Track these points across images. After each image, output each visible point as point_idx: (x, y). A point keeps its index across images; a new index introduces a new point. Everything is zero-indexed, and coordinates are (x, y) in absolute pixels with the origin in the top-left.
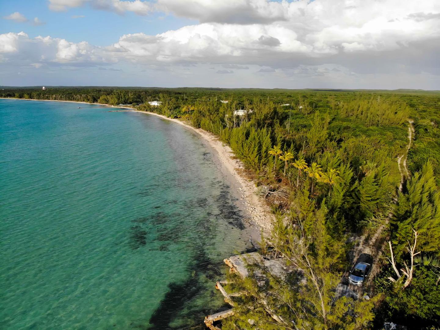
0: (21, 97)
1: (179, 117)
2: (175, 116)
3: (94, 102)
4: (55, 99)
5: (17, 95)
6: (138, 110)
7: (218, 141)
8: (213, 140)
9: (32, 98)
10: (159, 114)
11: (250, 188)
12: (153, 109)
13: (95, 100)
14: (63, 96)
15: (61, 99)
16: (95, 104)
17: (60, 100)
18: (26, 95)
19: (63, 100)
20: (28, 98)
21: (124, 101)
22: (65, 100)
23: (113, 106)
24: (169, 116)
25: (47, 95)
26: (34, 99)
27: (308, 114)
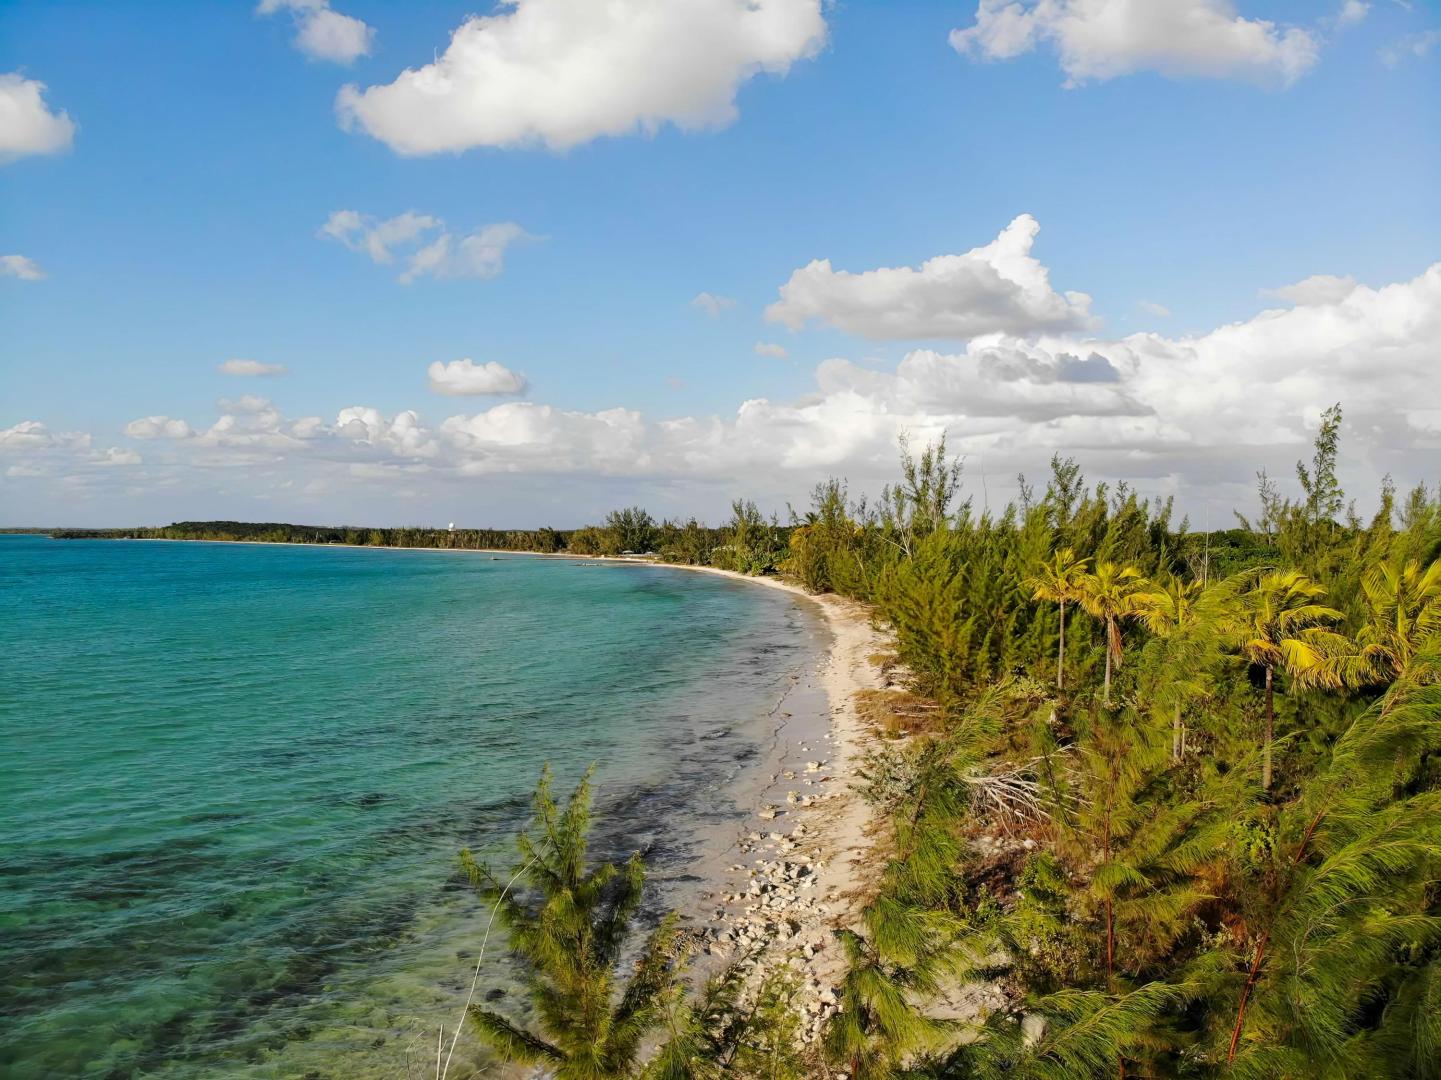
0: (363, 539)
2: (767, 565)
3: (555, 551)
4: (454, 544)
5: (352, 534)
6: (667, 562)
9: (390, 545)
10: (724, 568)
13: (560, 543)
14: (475, 537)
15: (469, 543)
16: (559, 554)
17: (465, 547)
18: (376, 535)
19: (475, 548)
22: (481, 547)
23: (600, 557)
24: (746, 566)
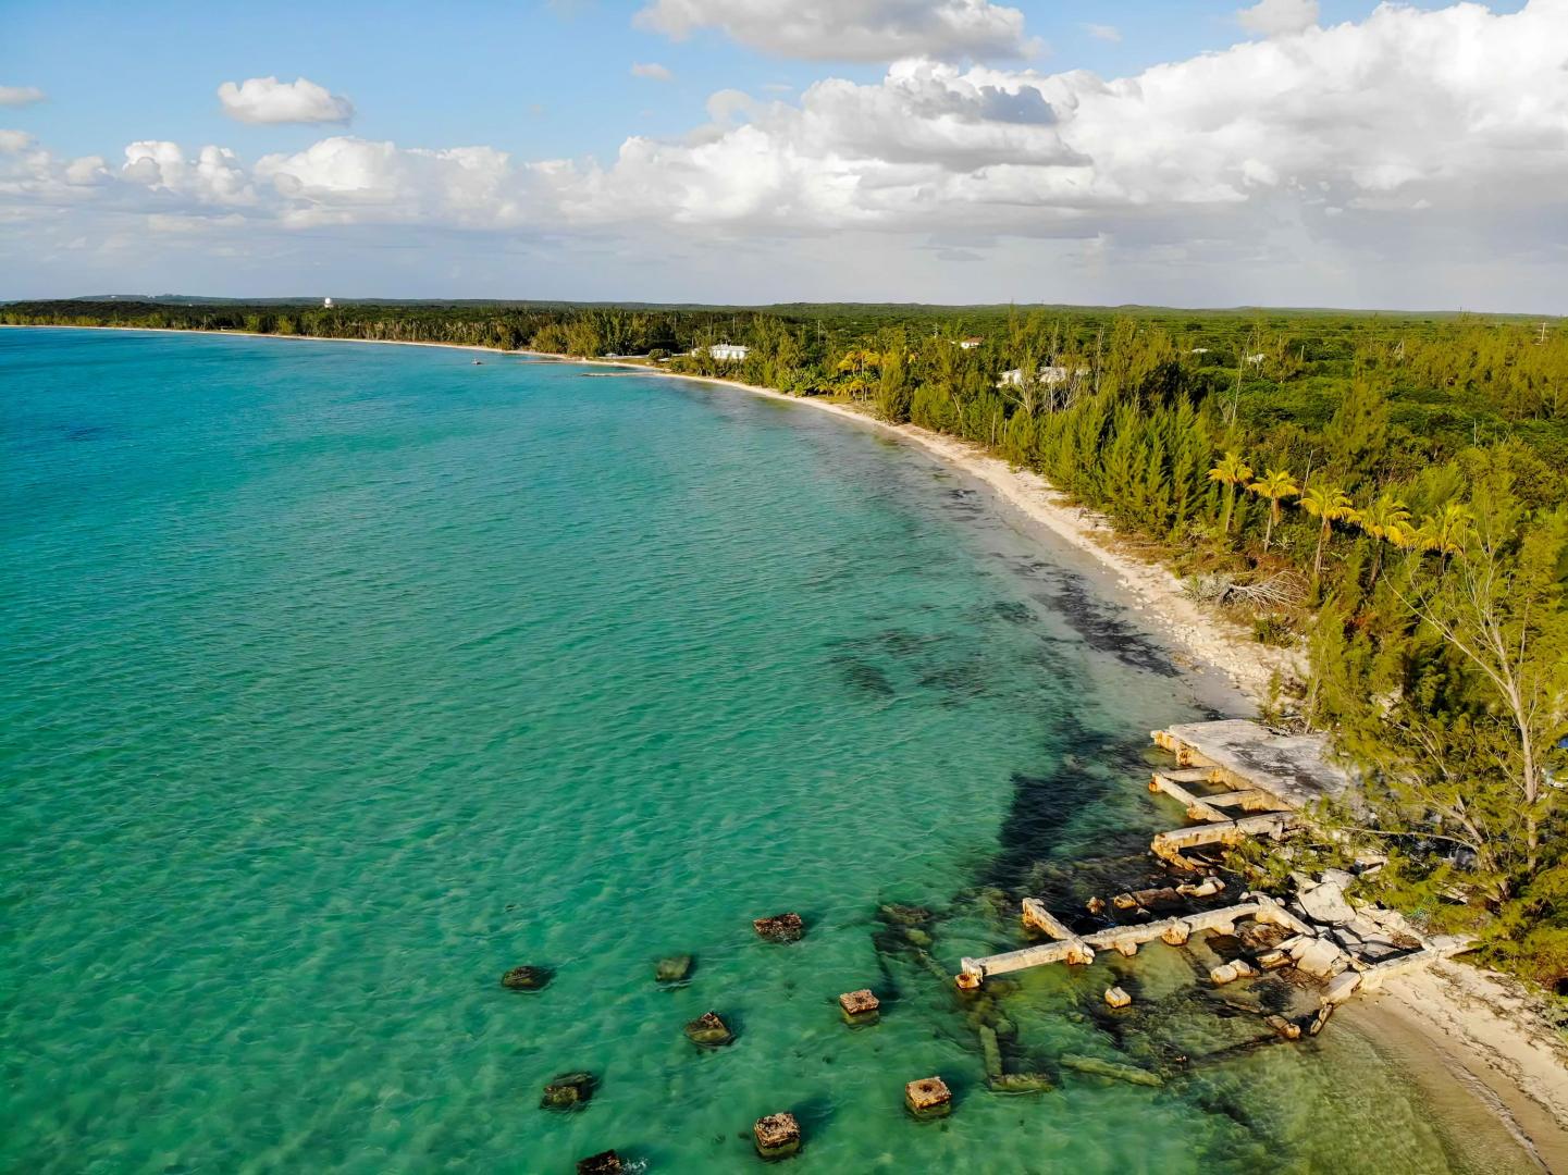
0: (266, 327)
1: (825, 392)
2: (809, 386)
3: (516, 347)
4: (384, 336)
5: (253, 320)
6: (674, 372)
7: (986, 460)
8: (965, 457)
9: (303, 334)
10: (750, 384)
11: (1157, 582)
12: (725, 370)
13: (520, 340)
14: (409, 328)
15: (403, 334)
16: (521, 352)
18: (283, 322)
20: (294, 332)
21: (622, 345)
23: (584, 361)
24: (788, 386)
25: (354, 324)
26: (311, 335)
27: (1288, 379)
